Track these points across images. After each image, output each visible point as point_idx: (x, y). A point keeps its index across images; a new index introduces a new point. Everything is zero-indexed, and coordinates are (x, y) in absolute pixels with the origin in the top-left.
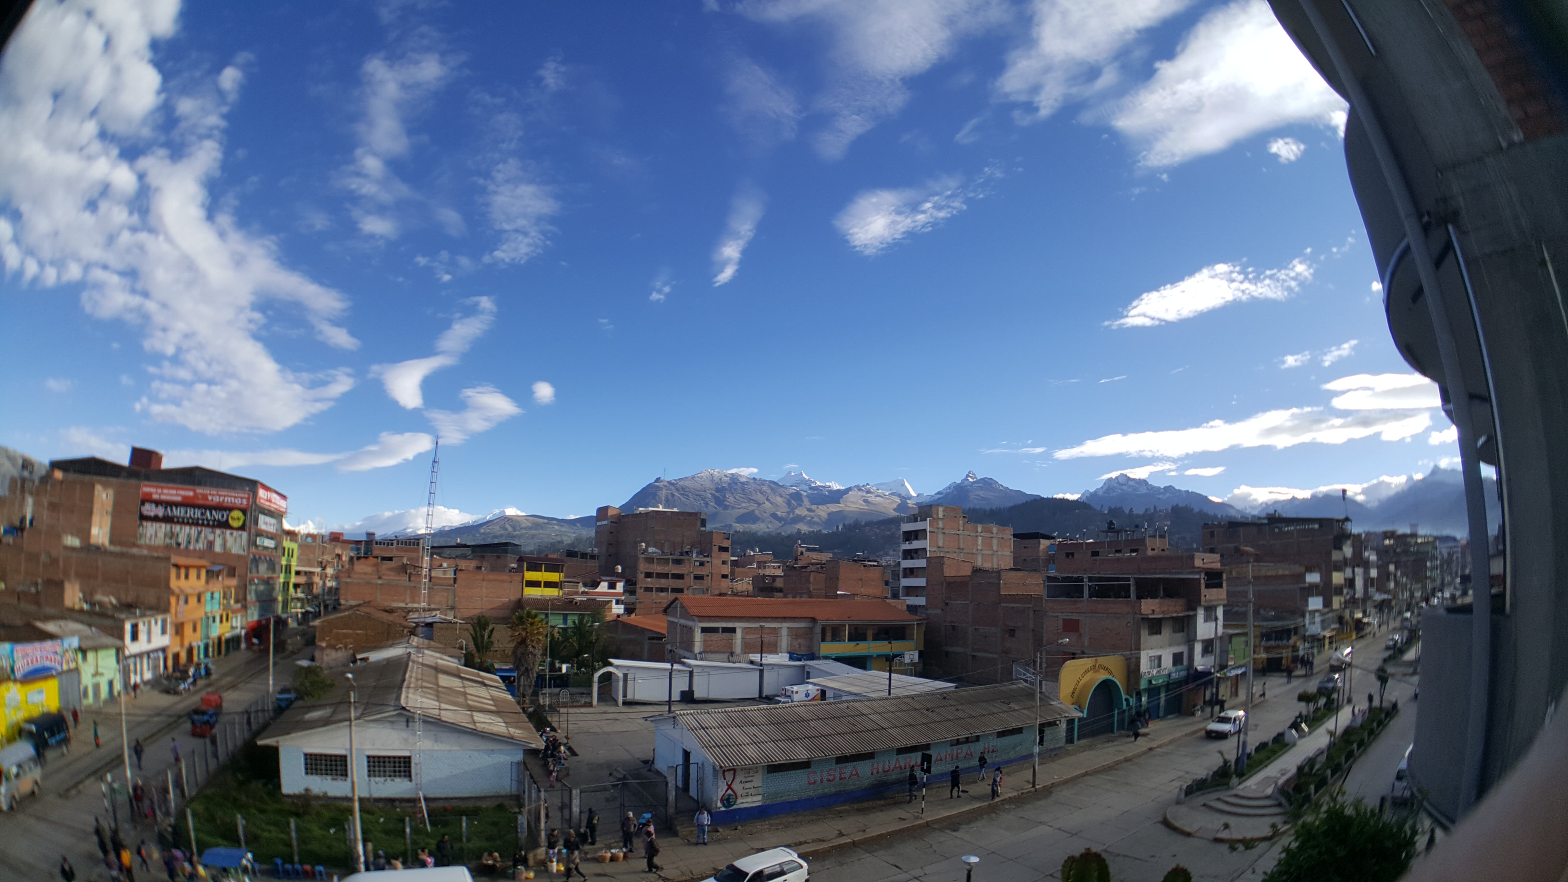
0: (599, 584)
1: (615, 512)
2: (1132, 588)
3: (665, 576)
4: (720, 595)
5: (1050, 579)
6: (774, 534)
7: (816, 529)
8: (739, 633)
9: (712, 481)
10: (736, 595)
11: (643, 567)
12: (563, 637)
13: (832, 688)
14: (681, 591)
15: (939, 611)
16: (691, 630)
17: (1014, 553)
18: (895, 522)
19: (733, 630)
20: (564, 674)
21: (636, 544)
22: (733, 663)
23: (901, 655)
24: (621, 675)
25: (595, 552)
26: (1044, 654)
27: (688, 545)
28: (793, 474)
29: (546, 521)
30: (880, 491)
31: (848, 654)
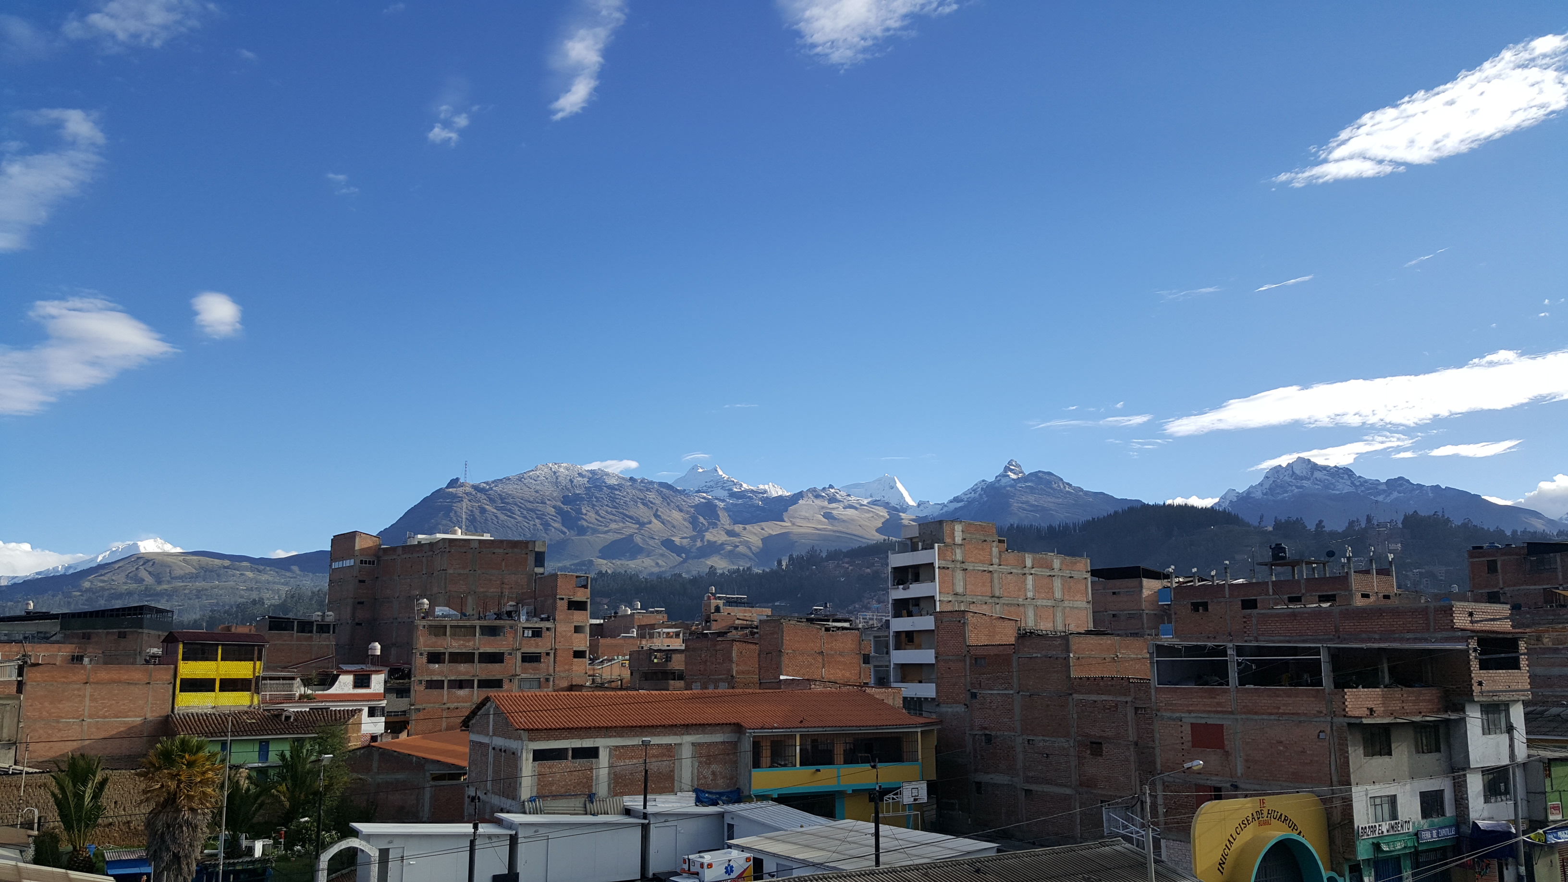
0: (335, 678)
1: (369, 543)
2: (1326, 669)
3: (466, 658)
4: (571, 688)
5: (1161, 650)
6: (668, 575)
7: (742, 565)
8: (604, 757)
9: (556, 483)
10: (601, 687)
11: (424, 643)
12: (257, 786)
13: (774, 855)
14: (497, 684)
15: (961, 709)
16: (513, 757)
17: (1095, 602)
18: (880, 550)
19: (593, 753)
20: (259, 860)
21: (411, 600)
22: (594, 815)
23: (895, 790)
24: (374, 853)
25: (328, 619)
26: (1159, 787)
27: (510, 599)
28: (700, 470)
29: (227, 563)
30: (853, 498)
31: (801, 790)
